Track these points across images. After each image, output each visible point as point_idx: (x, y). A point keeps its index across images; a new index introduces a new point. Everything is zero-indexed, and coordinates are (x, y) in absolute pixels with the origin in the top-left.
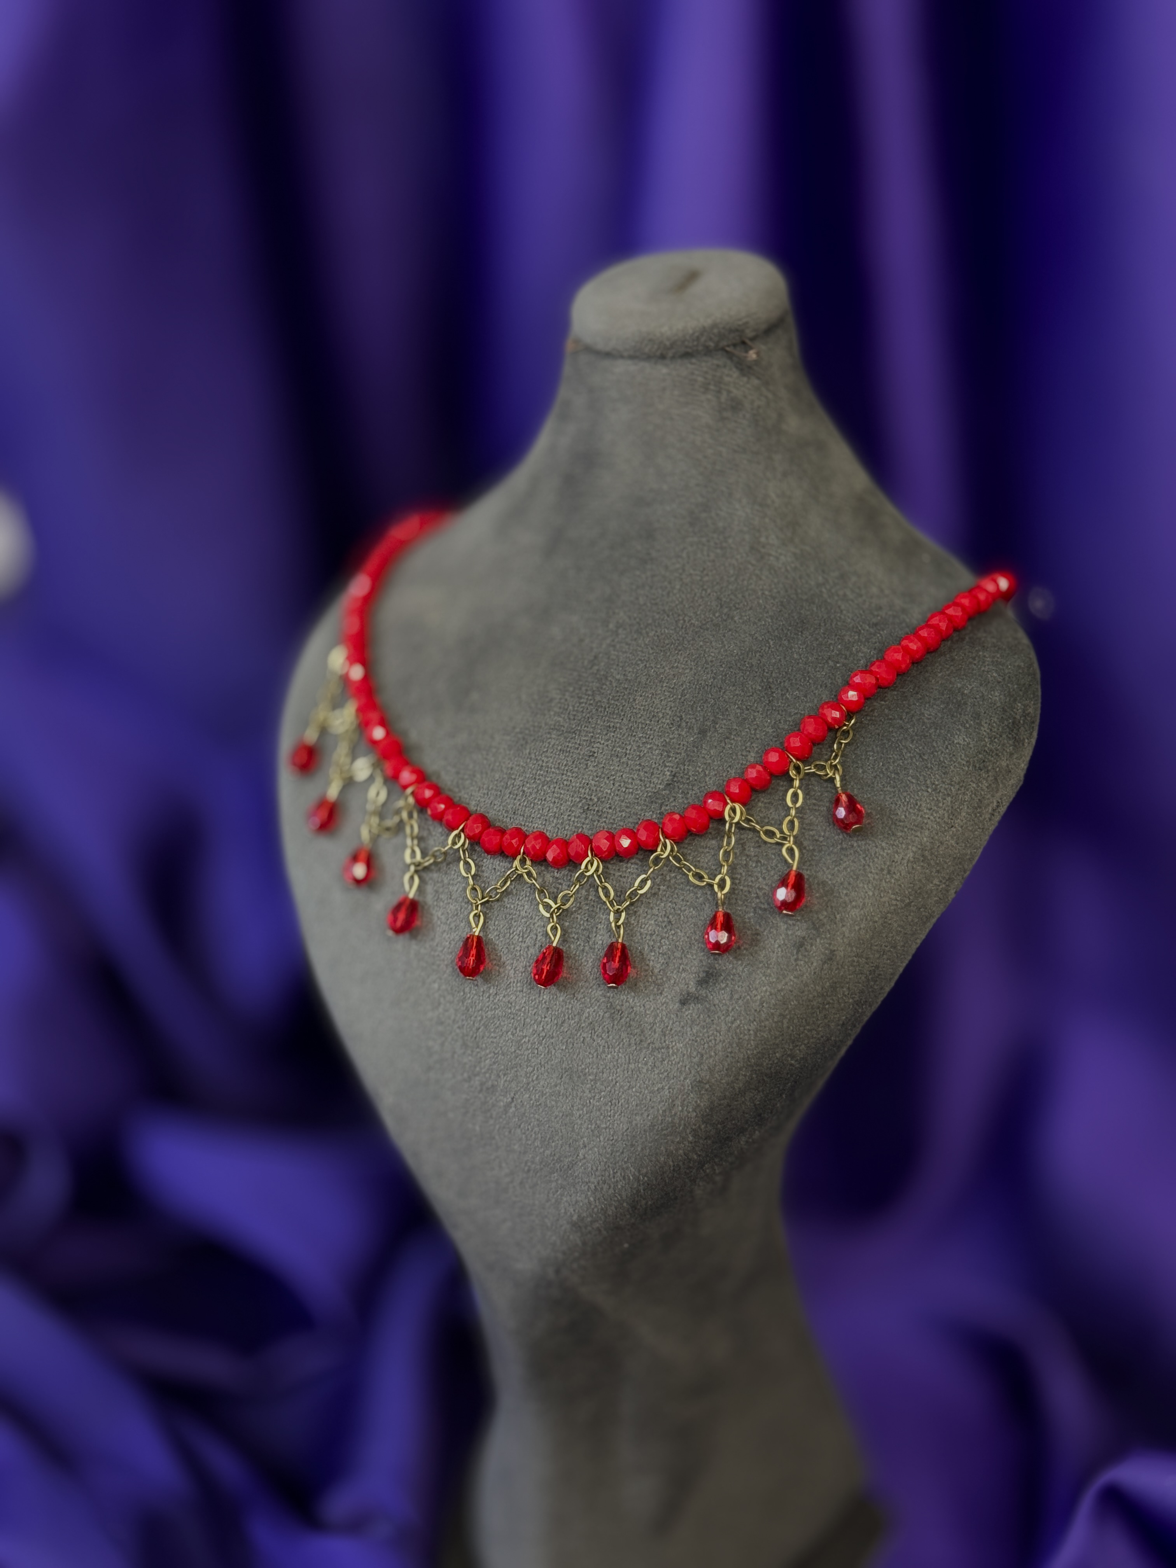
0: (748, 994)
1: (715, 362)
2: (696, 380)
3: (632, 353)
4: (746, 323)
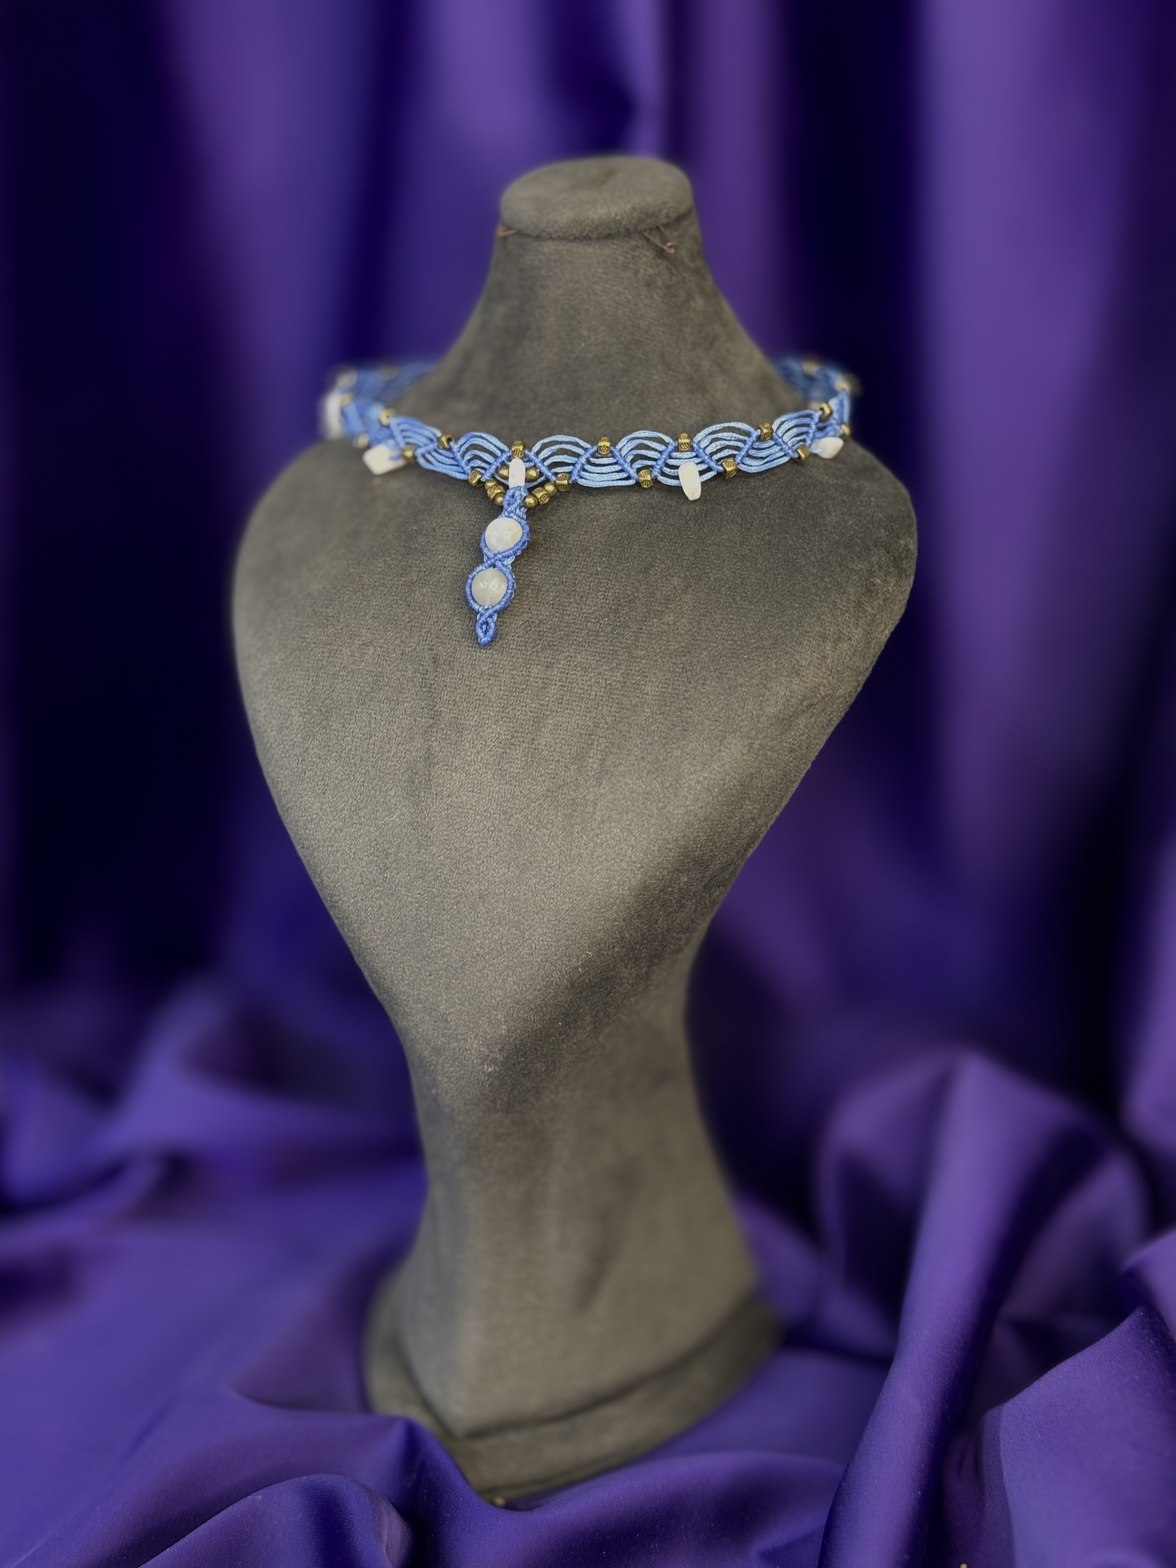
0: (677, 783)
1: (634, 243)
2: (617, 259)
3: (560, 234)
4: (660, 210)
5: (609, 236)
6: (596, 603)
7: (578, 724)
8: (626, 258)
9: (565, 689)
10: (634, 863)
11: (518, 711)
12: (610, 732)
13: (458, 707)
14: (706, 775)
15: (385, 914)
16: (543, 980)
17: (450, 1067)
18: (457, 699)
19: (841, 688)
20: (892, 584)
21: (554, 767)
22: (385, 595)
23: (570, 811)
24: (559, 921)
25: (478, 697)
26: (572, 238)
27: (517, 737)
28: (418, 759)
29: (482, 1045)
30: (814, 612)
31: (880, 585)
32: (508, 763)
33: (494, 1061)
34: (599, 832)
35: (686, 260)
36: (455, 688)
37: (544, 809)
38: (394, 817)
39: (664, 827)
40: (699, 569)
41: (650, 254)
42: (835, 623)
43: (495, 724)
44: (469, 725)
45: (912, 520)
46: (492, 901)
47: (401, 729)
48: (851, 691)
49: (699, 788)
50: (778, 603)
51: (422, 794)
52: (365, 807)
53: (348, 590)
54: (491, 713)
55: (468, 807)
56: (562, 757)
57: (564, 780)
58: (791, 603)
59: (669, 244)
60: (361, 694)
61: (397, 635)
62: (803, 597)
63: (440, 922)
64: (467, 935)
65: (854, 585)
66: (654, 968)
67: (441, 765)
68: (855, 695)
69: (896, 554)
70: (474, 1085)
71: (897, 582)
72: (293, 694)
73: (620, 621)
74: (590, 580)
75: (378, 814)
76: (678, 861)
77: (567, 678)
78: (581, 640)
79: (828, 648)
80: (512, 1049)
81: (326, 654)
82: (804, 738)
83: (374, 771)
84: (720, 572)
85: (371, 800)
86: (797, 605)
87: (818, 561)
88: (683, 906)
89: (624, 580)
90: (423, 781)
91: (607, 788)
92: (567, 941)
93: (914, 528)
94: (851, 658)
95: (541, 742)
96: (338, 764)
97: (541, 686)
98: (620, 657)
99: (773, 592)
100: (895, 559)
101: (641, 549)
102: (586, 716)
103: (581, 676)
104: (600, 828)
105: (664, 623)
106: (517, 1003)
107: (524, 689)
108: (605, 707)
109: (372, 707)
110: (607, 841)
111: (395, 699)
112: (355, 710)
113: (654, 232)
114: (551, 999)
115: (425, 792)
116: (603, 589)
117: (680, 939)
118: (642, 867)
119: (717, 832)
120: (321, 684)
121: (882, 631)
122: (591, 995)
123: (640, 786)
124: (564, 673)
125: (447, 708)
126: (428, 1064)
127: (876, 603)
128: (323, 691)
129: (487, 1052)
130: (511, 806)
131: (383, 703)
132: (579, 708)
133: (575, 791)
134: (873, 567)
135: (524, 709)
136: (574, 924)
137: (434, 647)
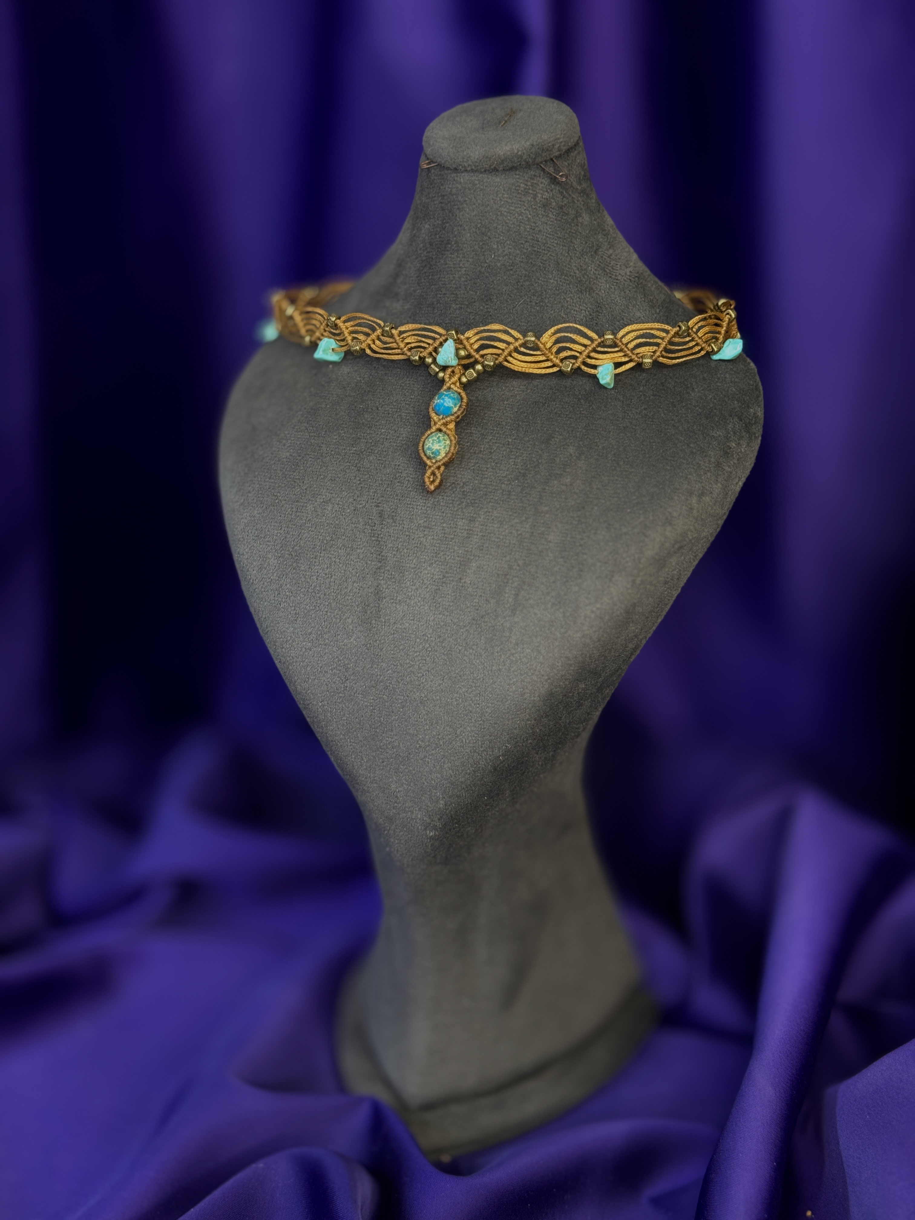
1: (533, 173)
2: (520, 186)
3: (473, 167)
4: (553, 145)
5: (513, 169)
6: (508, 468)
7: (496, 566)
8: (526, 185)
9: (485, 538)
10: (543, 676)
11: (448, 556)
12: (521, 572)
13: (401, 552)
14: (598, 606)
15: (346, 715)
16: (472, 767)
17: (400, 832)
18: (399, 547)
19: (704, 531)
20: (744, 446)
21: (477, 601)
22: (339, 462)
23: (491, 635)
24: (484, 721)
25: (416, 545)
26: (483, 170)
27: (448, 577)
28: (370, 594)
29: (425, 816)
30: (683, 472)
31: (734, 447)
32: (441, 597)
33: (435, 828)
34: (514, 652)
35: (575, 184)
36: (397, 538)
37: (470, 634)
38: (352, 640)
39: (566, 648)
40: (590, 439)
41: (546, 181)
42: (699, 481)
43: (429, 566)
44: (410, 567)
45: (760, 392)
46: (431, 705)
47: (355, 570)
48: (712, 533)
49: (593, 616)
50: (654, 466)
51: (374, 622)
52: (329, 632)
53: (310, 457)
54: (427, 558)
55: (410, 632)
56: (484, 593)
57: (485, 611)
58: (664, 465)
59: (561, 174)
60: (323, 542)
61: (350, 494)
62: (673, 461)
63: (390, 721)
64: (411, 731)
65: (714, 449)
66: (559, 751)
67: (387, 599)
68: (715, 534)
69: (748, 421)
70: (419, 845)
71: (748, 444)
72: (268, 541)
73: (528, 483)
74: (504, 448)
75: (339, 637)
76: (577, 673)
77: (486, 530)
78: (497, 498)
79: (694, 501)
80: (449, 818)
81: (294, 510)
82: (675, 572)
83: (335, 603)
84: (606, 442)
85: (333, 626)
86: (669, 468)
87: (685, 430)
88: (581, 705)
89: (530, 449)
90: (374, 612)
91: (520, 617)
92: (490, 736)
93: (761, 398)
94: (712, 508)
95: (467, 581)
96: (305, 598)
97: (466, 536)
98: (528, 512)
99: (650, 457)
100: (746, 426)
101: (543, 424)
102: (502, 560)
103: (497, 527)
104: (515, 649)
105: (563, 484)
106: (452, 784)
107: (453, 539)
108: (517, 553)
109: (332, 553)
110: (520, 659)
111: (350, 546)
112: (319, 555)
113: (548, 163)
114: (478, 780)
115: (376, 620)
116: (514, 457)
117: (578, 728)
118: (549, 679)
119: (608, 649)
120: (291, 533)
121: (737, 484)
122: (510, 775)
123: (546, 616)
124: (484, 525)
125: (391, 553)
126: (383, 829)
127: (732, 462)
128: (293, 539)
129: (428, 821)
130: (444, 631)
131: (341, 549)
132: (496, 554)
133: (495, 620)
134: (729, 433)
135: (452, 554)
136: (495, 723)
137: (380, 505)
